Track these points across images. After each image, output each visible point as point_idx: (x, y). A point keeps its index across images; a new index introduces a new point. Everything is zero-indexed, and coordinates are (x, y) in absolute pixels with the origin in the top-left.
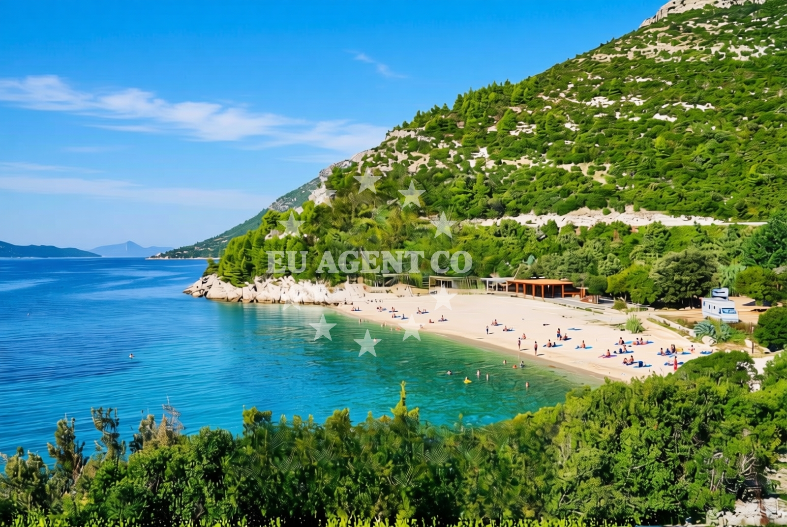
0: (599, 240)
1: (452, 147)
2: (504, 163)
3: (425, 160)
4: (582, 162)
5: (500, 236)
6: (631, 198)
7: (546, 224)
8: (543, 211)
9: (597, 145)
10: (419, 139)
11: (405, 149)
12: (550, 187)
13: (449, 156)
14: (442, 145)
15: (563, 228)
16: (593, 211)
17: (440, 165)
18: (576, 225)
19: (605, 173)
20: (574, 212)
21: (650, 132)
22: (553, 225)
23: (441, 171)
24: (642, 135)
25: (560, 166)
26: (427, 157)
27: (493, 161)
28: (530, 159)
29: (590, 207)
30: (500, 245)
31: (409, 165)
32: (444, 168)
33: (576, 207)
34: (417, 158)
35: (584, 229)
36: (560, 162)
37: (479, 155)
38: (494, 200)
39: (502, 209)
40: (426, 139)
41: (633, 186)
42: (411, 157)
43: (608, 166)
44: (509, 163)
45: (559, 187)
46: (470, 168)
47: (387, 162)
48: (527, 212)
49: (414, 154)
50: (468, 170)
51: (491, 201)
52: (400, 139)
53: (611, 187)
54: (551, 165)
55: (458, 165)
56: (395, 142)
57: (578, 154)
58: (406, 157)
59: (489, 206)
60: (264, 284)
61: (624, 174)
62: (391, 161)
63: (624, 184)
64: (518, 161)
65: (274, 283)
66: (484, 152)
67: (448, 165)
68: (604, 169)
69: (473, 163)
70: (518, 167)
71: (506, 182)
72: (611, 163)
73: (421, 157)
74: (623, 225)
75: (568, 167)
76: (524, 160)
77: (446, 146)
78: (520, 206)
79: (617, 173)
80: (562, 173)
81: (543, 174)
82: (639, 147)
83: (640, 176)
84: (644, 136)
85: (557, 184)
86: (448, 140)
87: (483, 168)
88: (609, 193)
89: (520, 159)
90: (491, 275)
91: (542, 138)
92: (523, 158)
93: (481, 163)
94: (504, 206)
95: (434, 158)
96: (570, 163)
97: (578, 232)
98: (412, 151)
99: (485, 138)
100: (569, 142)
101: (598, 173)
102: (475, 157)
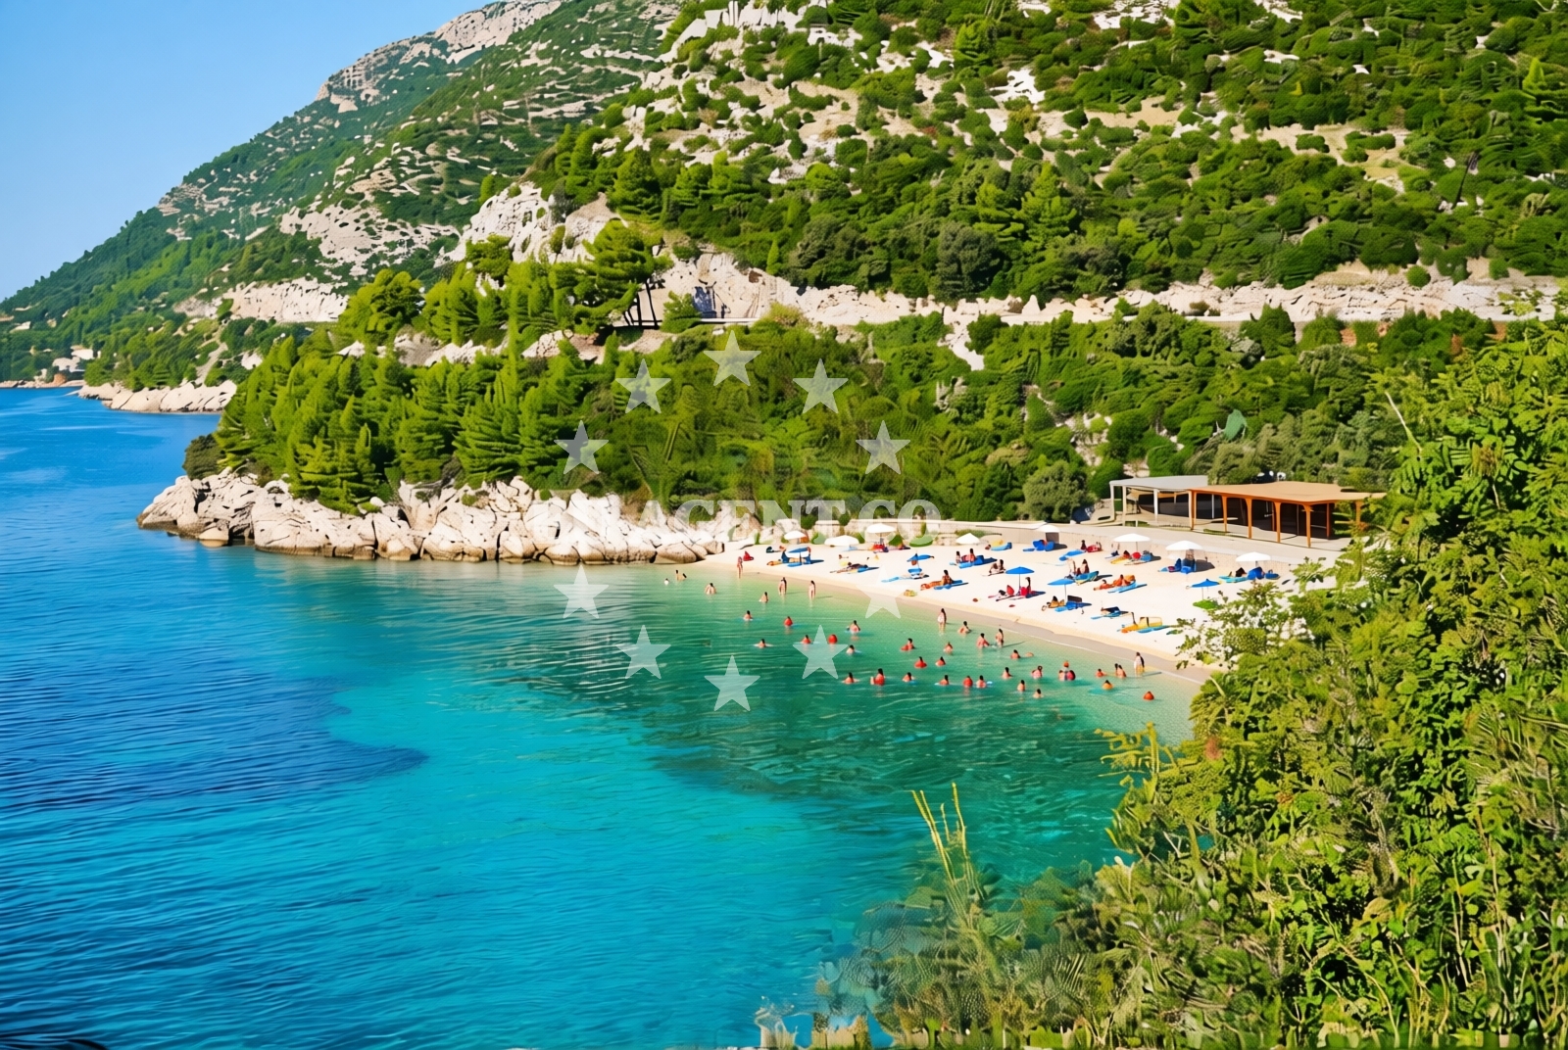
0: (1414, 366)
1: (922, 67)
2: (1097, 123)
3: (846, 107)
4: (1324, 121)
5: (1132, 353)
6: (1478, 239)
7: (1258, 316)
8: (1240, 277)
9: (1360, 69)
10: (812, 40)
11: (774, 71)
12: (1246, 199)
13: (921, 98)
14: (890, 62)
15: (1308, 328)
16: (1381, 276)
17: (898, 127)
18: (1342, 317)
19: (1391, 155)
20: (1325, 277)
21: (1503, 35)
22: (1278, 320)
23: (907, 145)
24: (1481, 40)
25: (1267, 135)
26: (851, 96)
27: (1059, 114)
28: (1168, 107)
29: (1372, 263)
30: (1134, 377)
31: (800, 126)
32: (911, 137)
33: (1331, 262)
34: (820, 104)
35: (1365, 330)
36: (1263, 122)
37: (1011, 92)
38: (1093, 240)
39: (1118, 270)
40: (832, 39)
41: (1480, 201)
42: (798, 99)
43: (1400, 135)
44: (1109, 120)
45: (1272, 201)
46: (991, 136)
47: (726, 113)
48: (1191, 277)
49: (808, 89)
50: (987, 145)
51: (1083, 247)
52: (751, 37)
53: (1422, 201)
54: (1239, 134)
55: (954, 126)
56: (737, 46)
57: (1309, 97)
58: (783, 98)
59: (1081, 262)
60: (436, 502)
61: (1450, 162)
62: (738, 112)
63: (1455, 196)
64: (1137, 116)
65: (469, 502)
66: (1023, 82)
67: (921, 125)
68: (1390, 144)
69: (999, 122)
70: (1142, 136)
71: (1113, 184)
72: (1410, 127)
73: (830, 100)
74: (1473, 322)
75: (1287, 136)
76: (1151, 112)
77: (904, 63)
78: (1172, 260)
79: (1430, 158)
80: (1275, 156)
81: (1218, 162)
82: (1476, 80)
83: (1491, 171)
84: (1489, 46)
85: (1263, 192)
86: (906, 41)
87: (1034, 138)
88: (1417, 222)
89: (1138, 108)
90: (1128, 469)
91: (1193, 41)
92: (1146, 104)
93: (1023, 119)
94: (1125, 260)
95: (872, 102)
96: (1290, 122)
97: (1350, 341)
98: (798, 78)
99: (1019, 35)
100: (1277, 58)
101: (1377, 156)
102: (998, 99)
